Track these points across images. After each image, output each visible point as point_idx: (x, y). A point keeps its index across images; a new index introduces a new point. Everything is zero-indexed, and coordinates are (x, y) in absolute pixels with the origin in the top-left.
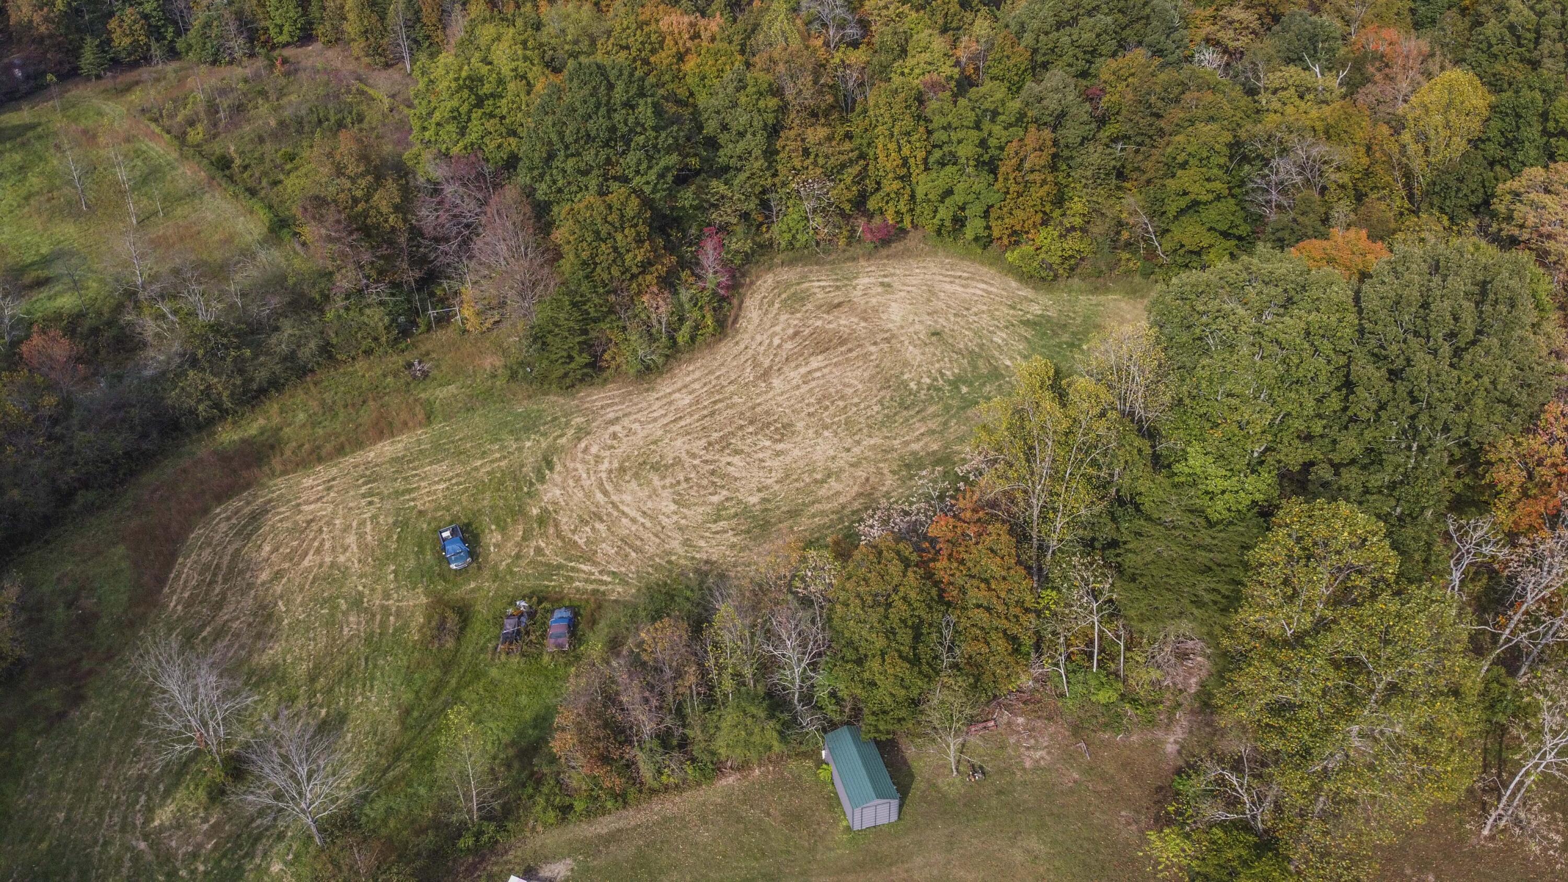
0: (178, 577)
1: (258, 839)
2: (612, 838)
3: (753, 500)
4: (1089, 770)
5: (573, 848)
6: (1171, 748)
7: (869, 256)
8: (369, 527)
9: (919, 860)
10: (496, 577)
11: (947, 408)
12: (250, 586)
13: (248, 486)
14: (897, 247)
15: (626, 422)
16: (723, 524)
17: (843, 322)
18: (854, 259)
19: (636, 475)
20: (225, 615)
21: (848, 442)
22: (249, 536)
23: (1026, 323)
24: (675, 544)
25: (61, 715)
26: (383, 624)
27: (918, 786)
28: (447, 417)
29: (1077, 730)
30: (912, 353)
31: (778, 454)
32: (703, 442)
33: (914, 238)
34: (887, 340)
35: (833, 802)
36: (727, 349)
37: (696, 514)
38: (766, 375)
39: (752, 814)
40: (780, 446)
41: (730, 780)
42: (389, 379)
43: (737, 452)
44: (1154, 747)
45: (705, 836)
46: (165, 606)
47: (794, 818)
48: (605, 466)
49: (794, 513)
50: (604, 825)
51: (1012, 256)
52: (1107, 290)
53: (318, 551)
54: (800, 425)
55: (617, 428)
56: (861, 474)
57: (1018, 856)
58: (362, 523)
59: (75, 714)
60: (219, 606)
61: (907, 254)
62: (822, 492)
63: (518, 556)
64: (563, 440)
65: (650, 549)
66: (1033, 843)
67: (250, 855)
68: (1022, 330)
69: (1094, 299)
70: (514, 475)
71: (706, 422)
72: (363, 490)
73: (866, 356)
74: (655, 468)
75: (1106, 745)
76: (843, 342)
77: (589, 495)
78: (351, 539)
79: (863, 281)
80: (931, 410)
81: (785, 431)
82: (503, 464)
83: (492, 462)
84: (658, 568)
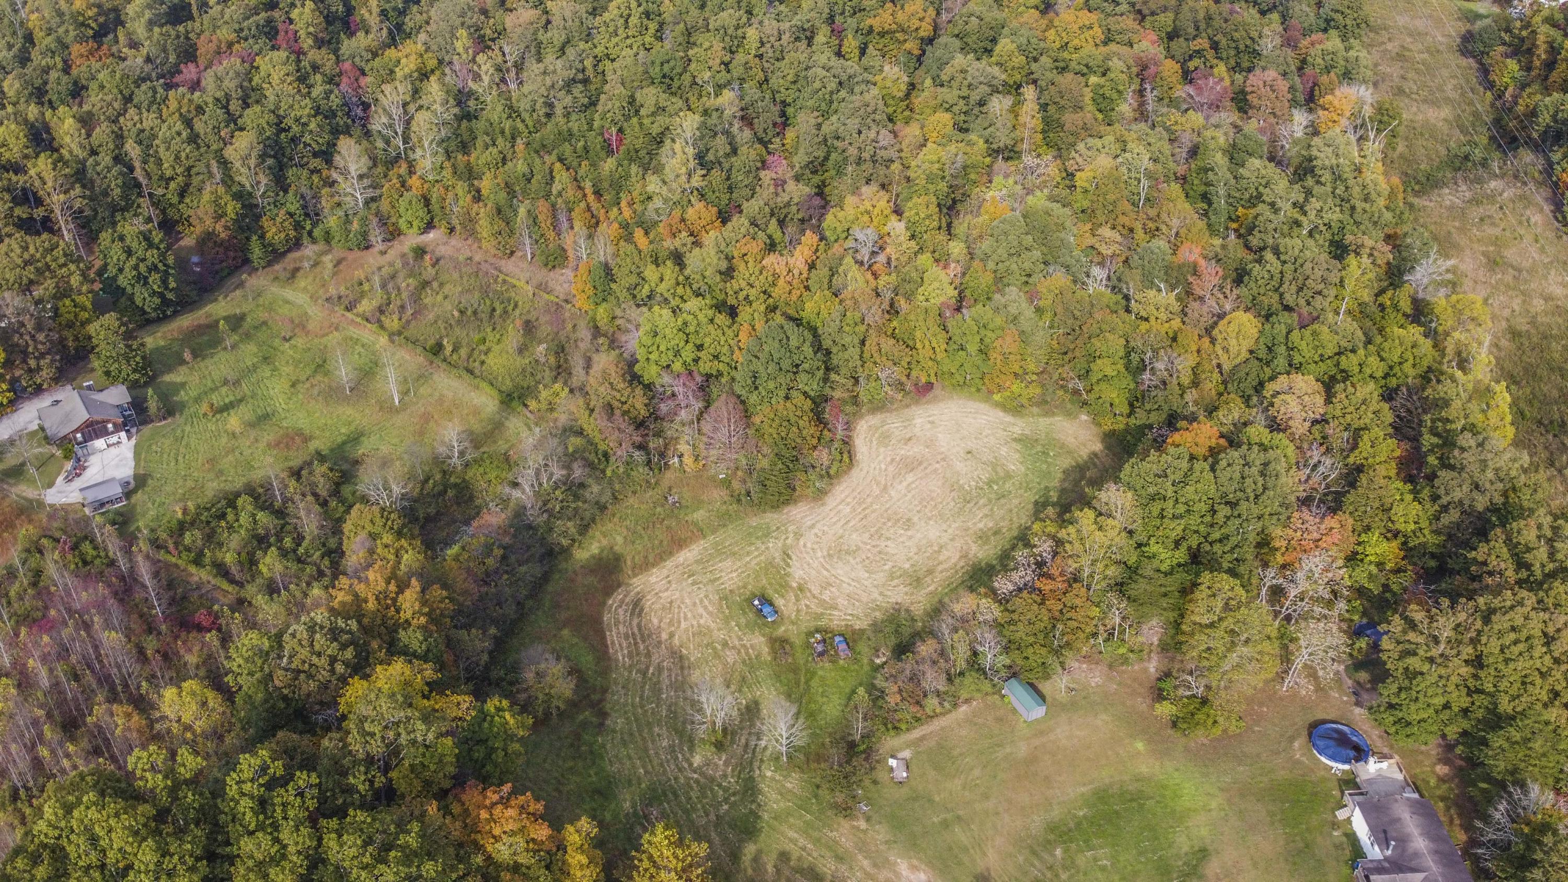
0: (613, 643)
1: (751, 763)
2: (922, 738)
3: (907, 566)
4: (1120, 684)
5: (908, 746)
6: (1152, 670)
7: (917, 403)
8: (706, 602)
9: (1059, 731)
10: (793, 623)
11: (990, 500)
12: (660, 642)
13: (619, 585)
14: (930, 395)
15: (819, 526)
16: (896, 582)
17: (915, 450)
18: (907, 406)
19: (839, 558)
20: (655, 659)
21: (944, 527)
22: (640, 615)
23: (1015, 440)
24: (876, 595)
26: (747, 654)
27: (1048, 699)
28: (714, 531)
29: (1111, 667)
30: (960, 466)
31: (910, 538)
32: (867, 535)
33: (937, 391)
34: (944, 459)
35: (1014, 711)
36: (855, 472)
37: (880, 577)
38: (885, 488)
39: (980, 721)
40: (909, 533)
41: (964, 708)
42: (659, 509)
43: (888, 539)
44: (1146, 670)
45: (964, 733)
46: (617, 660)
47: (999, 720)
48: (819, 554)
49: (930, 572)
50: (916, 734)
51: (997, 397)
52: (1053, 414)
53: (686, 618)
54: (915, 519)
55: (816, 530)
56: (958, 544)
57: (1099, 723)
58: (701, 601)
59: (609, 722)
60: (648, 655)
61: (936, 399)
62: (941, 558)
63: (798, 611)
64: (789, 541)
65: (865, 600)
66: (1104, 717)
67: (752, 770)
68: (1014, 445)
69: (1048, 420)
70: (770, 564)
71: (864, 522)
72: (690, 581)
73: (935, 470)
74: (848, 553)
75: (1124, 672)
76: (920, 464)
77: (818, 572)
78: (701, 610)
79: (918, 421)
80: (982, 502)
81: (909, 524)
82: (762, 558)
83: (755, 557)
84: (873, 610)
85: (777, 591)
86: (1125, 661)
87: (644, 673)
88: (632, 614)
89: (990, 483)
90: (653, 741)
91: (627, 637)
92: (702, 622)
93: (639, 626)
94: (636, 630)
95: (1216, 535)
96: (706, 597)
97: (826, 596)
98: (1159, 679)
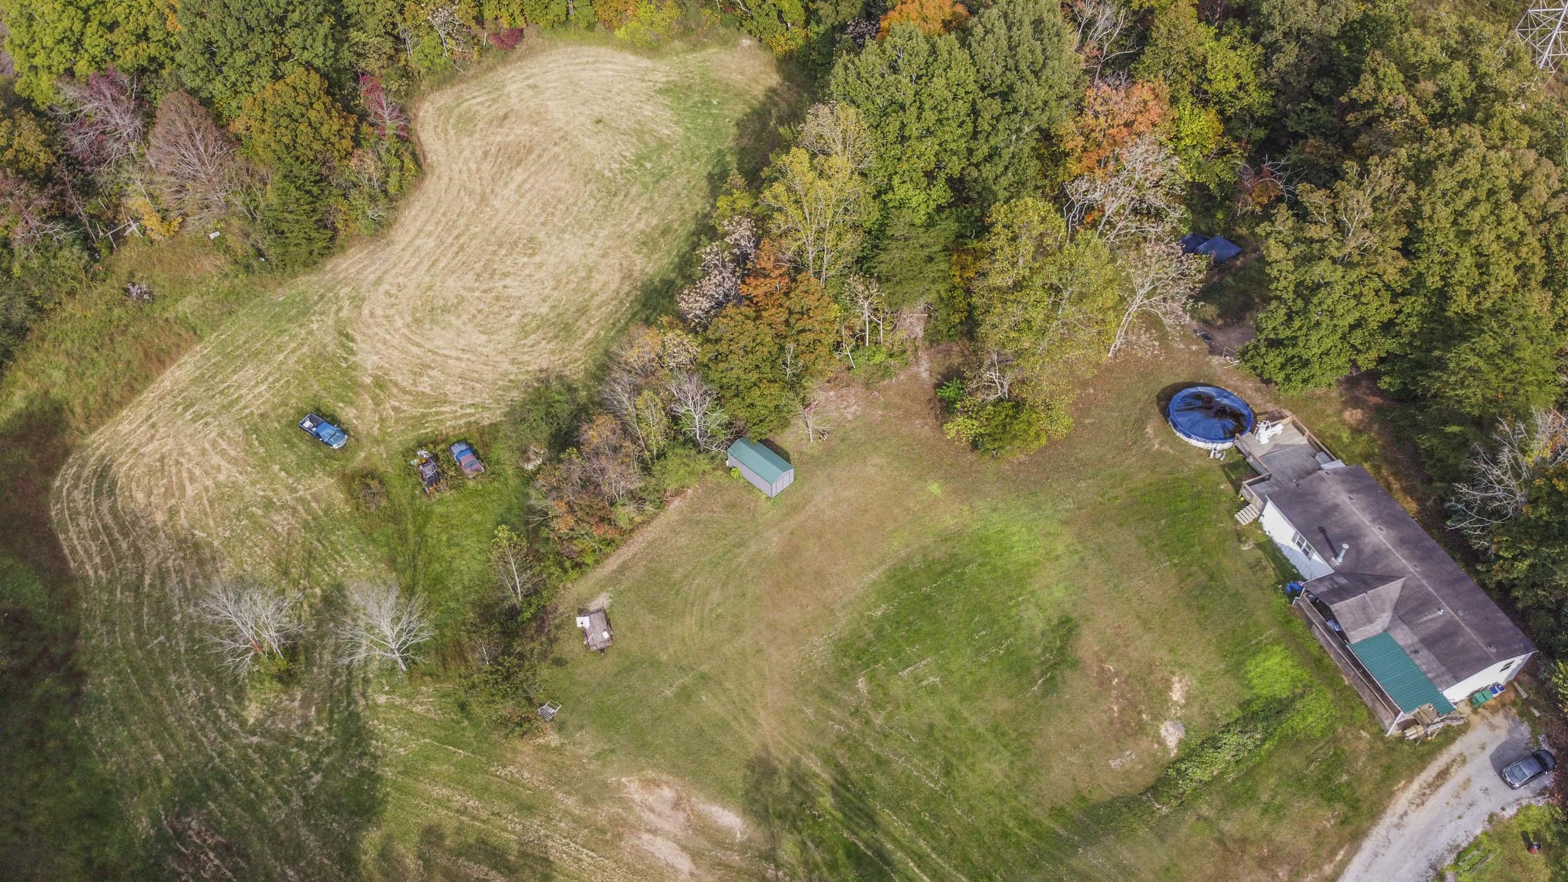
0: (73, 550)
1: (348, 691)
2: (623, 569)
3: (545, 309)
4: (886, 406)
5: (602, 586)
6: (925, 375)
7: (504, 62)
8: (224, 445)
9: (818, 498)
10: (377, 442)
11: (645, 186)
12: (154, 530)
13: (67, 452)
14: (520, 48)
15: (389, 278)
16: (533, 338)
17: (516, 132)
18: (490, 69)
19: (433, 321)
20: (151, 559)
21: (588, 238)
22: (111, 492)
23: (660, 91)
24: (506, 366)
25: (77, 694)
26: (309, 511)
27: (794, 456)
28: (215, 326)
29: (867, 385)
30: (590, 144)
31: (540, 266)
32: (471, 276)
33: (531, 38)
34: (564, 138)
35: (750, 487)
36: (430, 184)
37: (507, 337)
38: (484, 198)
39: (704, 516)
40: (537, 259)
41: (676, 502)
42: (116, 311)
43: (505, 275)
44: (915, 377)
45: (683, 541)
46: (85, 578)
47: (731, 506)
48: (399, 323)
49: (582, 311)
50: (612, 564)
51: (620, 33)
52: (704, 46)
53: (192, 479)
54: (541, 236)
55: (386, 287)
56: (614, 261)
57: (871, 470)
58: (214, 443)
59: (88, 687)
60: (138, 555)
61: (531, 52)
62: (594, 286)
63: (382, 420)
64: (344, 314)
65: (490, 377)
66: (877, 460)
67: (352, 701)
68: (660, 99)
69: (699, 56)
70: (321, 356)
71: (462, 257)
72: (188, 415)
73: (555, 157)
74: (445, 310)
75: (888, 388)
76: (530, 151)
77: (404, 351)
78: (216, 459)
79: (512, 88)
80: (634, 191)
81: (532, 246)
82: (305, 349)
83: (293, 352)
84: (506, 389)
85: (338, 398)
86: (885, 371)
87: (137, 588)
88: (98, 494)
89: (639, 160)
90: (171, 701)
91: (95, 534)
92: (221, 478)
93: (113, 510)
94: (109, 519)
95: (983, 150)
96: (221, 435)
97: (425, 386)
98: (939, 386)
